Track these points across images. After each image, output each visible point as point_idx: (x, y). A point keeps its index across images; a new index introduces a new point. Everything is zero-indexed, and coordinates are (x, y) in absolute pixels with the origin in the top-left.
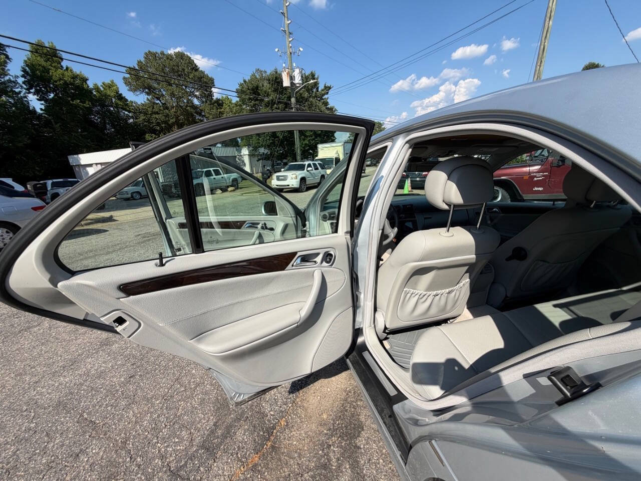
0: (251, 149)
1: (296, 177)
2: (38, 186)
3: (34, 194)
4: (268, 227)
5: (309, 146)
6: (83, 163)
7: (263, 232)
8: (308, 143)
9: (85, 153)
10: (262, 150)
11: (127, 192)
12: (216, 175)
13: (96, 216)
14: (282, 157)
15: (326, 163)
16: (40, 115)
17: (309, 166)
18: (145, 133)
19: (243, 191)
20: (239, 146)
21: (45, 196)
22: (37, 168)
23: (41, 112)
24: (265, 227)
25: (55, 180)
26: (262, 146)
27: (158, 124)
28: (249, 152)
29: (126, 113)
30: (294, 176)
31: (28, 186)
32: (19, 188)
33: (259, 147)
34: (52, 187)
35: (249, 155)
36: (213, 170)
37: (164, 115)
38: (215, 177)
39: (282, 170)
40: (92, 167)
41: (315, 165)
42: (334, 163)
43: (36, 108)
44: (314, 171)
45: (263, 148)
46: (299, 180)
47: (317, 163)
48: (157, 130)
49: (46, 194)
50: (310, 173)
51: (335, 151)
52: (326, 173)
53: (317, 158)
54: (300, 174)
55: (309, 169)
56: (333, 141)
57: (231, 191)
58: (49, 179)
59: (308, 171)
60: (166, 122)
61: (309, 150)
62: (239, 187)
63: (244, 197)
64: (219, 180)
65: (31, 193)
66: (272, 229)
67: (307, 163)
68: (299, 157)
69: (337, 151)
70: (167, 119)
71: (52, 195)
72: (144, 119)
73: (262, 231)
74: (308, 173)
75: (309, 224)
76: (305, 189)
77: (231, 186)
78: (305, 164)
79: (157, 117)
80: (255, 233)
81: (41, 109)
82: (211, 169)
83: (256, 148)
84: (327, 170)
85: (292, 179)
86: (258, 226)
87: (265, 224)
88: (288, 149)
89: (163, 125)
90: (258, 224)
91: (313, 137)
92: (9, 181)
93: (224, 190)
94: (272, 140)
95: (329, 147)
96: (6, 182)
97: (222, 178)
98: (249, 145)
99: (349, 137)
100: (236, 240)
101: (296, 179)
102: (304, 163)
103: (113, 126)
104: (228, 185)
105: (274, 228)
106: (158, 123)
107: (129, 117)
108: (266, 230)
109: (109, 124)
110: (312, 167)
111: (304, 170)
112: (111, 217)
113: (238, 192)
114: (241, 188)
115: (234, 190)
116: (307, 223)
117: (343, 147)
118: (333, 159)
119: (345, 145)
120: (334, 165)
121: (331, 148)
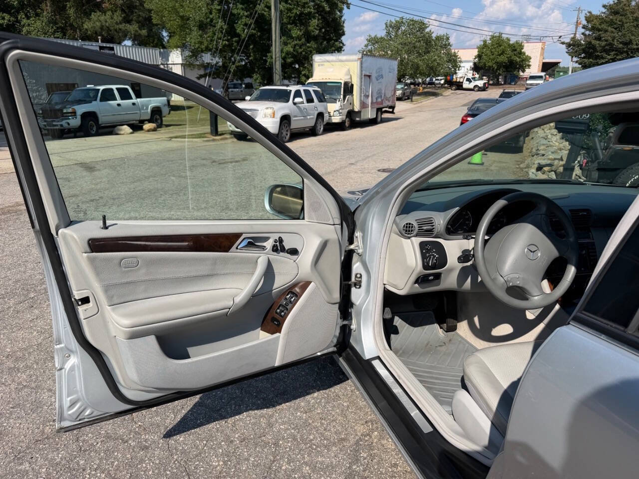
0: (187, 53)
1: (274, 114)
4: (287, 248)
5: (294, 56)
7: (276, 257)
8: (291, 50)
10: (207, 58)
12: (122, 99)
14: (244, 72)
15: (327, 91)
17: (298, 94)
19: (172, 132)
20: (164, 47)
24: (279, 247)
26: (208, 49)
28: (183, 60)
30: (270, 111)
33: (202, 51)
35: (182, 64)
36: (117, 89)
38: (119, 101)
39: (248, 98)
41: (307, 92)
42: (342, 93)
44: (306, 104)
45: (209, 54)
46: (278, 119)
47: (311, 89)
48: (12, 6)
50: (299, 108)
51: (345, 70)
52: (326, 108)
53: (310, 80)
54: (281, 108)
55: (298, 100)
56: (339, 50)
57: (149, 131)
59: (295, 104)
61: (292, 63)
62: (164, 123)
63: (174, 144)
64: (127, 108)
66: (294, 252)
67: (293, 88)
68: (277, 77)
69: (349, 70)
73: (274, 257)
74: (295, 106)
75: (363, 237)
76: (288, 137)
77: (150, 121)
78: (291, 91)
80: (260, 261)
82: (114, 87)
83: (195, 53)
84: (329, 105)
85: (265, 116)
86: (264, 244)
87: (281, 240)
88: (255, 59)
90: (266, 239)
91: (303, 40)
93: (136, 127)
94: (228, 40)
95: (332, 61)
97: (134, 104)
98: (183, 47)
99: (366, 46)
100: (217, 275)
101: (274, 117)
102: (289, 88)
104: (143, 118)
105: (299, 250)
108: (281, 254)
110: (302, 97)
111: (288, 101)
113: (163, 133)
114: (167, 126)
115: (154, 130)
116: (358, 234)
117: (359, 62)
118: (340, 84)
119: (364, 60)
120: (342, 97)
121: (337, 63)
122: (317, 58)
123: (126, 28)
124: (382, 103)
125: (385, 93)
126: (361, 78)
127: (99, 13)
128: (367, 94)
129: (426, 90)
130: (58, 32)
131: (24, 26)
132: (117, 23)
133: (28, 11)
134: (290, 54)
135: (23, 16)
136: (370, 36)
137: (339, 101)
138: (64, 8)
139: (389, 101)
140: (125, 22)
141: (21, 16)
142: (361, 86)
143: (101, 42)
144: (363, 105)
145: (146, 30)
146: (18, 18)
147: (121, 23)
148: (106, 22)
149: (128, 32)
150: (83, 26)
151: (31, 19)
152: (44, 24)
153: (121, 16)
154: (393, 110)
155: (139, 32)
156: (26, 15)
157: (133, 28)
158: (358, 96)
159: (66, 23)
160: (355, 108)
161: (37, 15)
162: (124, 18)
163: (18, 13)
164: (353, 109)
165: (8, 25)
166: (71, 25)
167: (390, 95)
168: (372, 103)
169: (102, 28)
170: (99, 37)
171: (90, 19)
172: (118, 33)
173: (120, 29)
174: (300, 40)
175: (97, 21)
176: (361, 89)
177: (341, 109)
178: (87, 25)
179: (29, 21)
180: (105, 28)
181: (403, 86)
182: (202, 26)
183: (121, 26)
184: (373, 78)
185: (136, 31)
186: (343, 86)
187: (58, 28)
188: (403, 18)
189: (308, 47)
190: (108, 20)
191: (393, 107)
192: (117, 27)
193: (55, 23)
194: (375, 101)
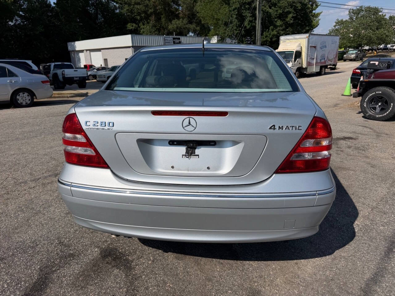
2: (46, 67)
3: (43, 73)
6: (77, 49)
9: (80, 40)
10: (229, 41)
11: (104, 76)
13: (78, 92)
16: (53, 8)
18: (127, 23)
21: (49, 74)
22: (46, 52)
23: (54, 5)
25: (56, 63)
27: (139, 14)
29: (115, 4)
31: (41, 67)
32: (35, 68)
34: (54, 68)
37: (144, 6)
40: (83, 52)
42: (294, 57)
43: (51, 2)
48: (137, 20)
49: (49, 73)
53: (277, 51)
58: (53, 62)
60: (145, 12)
65: (42, 72)
69: (300, 44)
70: (147, 9)
71: (53, 74)
72: (128, 10)
79: (139, 7)
81: (54, 3)
89: (143, 15)
92: (30, 62)
95: (291, 39)
96: (28, 63)
103: (103, 16)
106: (139, 12)
107: (116, 8)
109: (100, 15)
112: (87, 93)
117: (307, 39)
118: (293, 52)
119: (310, 37)
120: (293, 59)
121: (294, 40)
122: (282, 38)
123: (189, 27)
124: (325, 62)
125: (328, 57)
126: (308, 49)
127: (176, 20)
128: (313, 57)
129: (379, 54)
130: (156, 31)
131: (141, 29)
132: (185, 25)
133: (144, 22)
134: (275, 36)
135: (142, 24)
136: (338, 20)
137: (291, 62)
138: (160, 19)
139: (331, 61)
140: (190, 24)
141: (141, 24)
142: (308, 52)
143: (175, 35)
144: (309, 64)
145: (199, 27)
146: (139, 25)
147: (187, 24)
148: (179, 24)
149: (190, 29)
150: (168, 27)
151: (145, 25)
152: (150, 27)
153: (187, 21)
154: (335, 67)
155: (196, 28)
156: (143, 23)
157: (192, 26)
158: (306, 59)
159: (161, 26)
160: (303, 66)
161: (148, 23)
162: (189, 21)
163: (140, 22)
164: (302, 66)
165: (134, 29)
166: (163, 27)
167: (332, 58)
168: (316, 63)
169: (177, 28)
170: (174, 33)
171: (171, 23)
172: (185, 29)
173: (186, 27)
174: (282, 27)
175: (175, 24)
176: (308, 55)
177: (292, 67)
178: (170, 27)
179: (144, 26)
180: (178, 27)
181: (357, 52)
182: (226, 24)
183: (187, 26)
184: (318, 48)
185: (194, 28)
186: (294, 53)
187: (157, 29)
188: (362, 7)
189: (287, 31)
190: (180, 23)
191: (335, 65)
192: (185, 26)
193: (155, 26)
194: (319, 61)
